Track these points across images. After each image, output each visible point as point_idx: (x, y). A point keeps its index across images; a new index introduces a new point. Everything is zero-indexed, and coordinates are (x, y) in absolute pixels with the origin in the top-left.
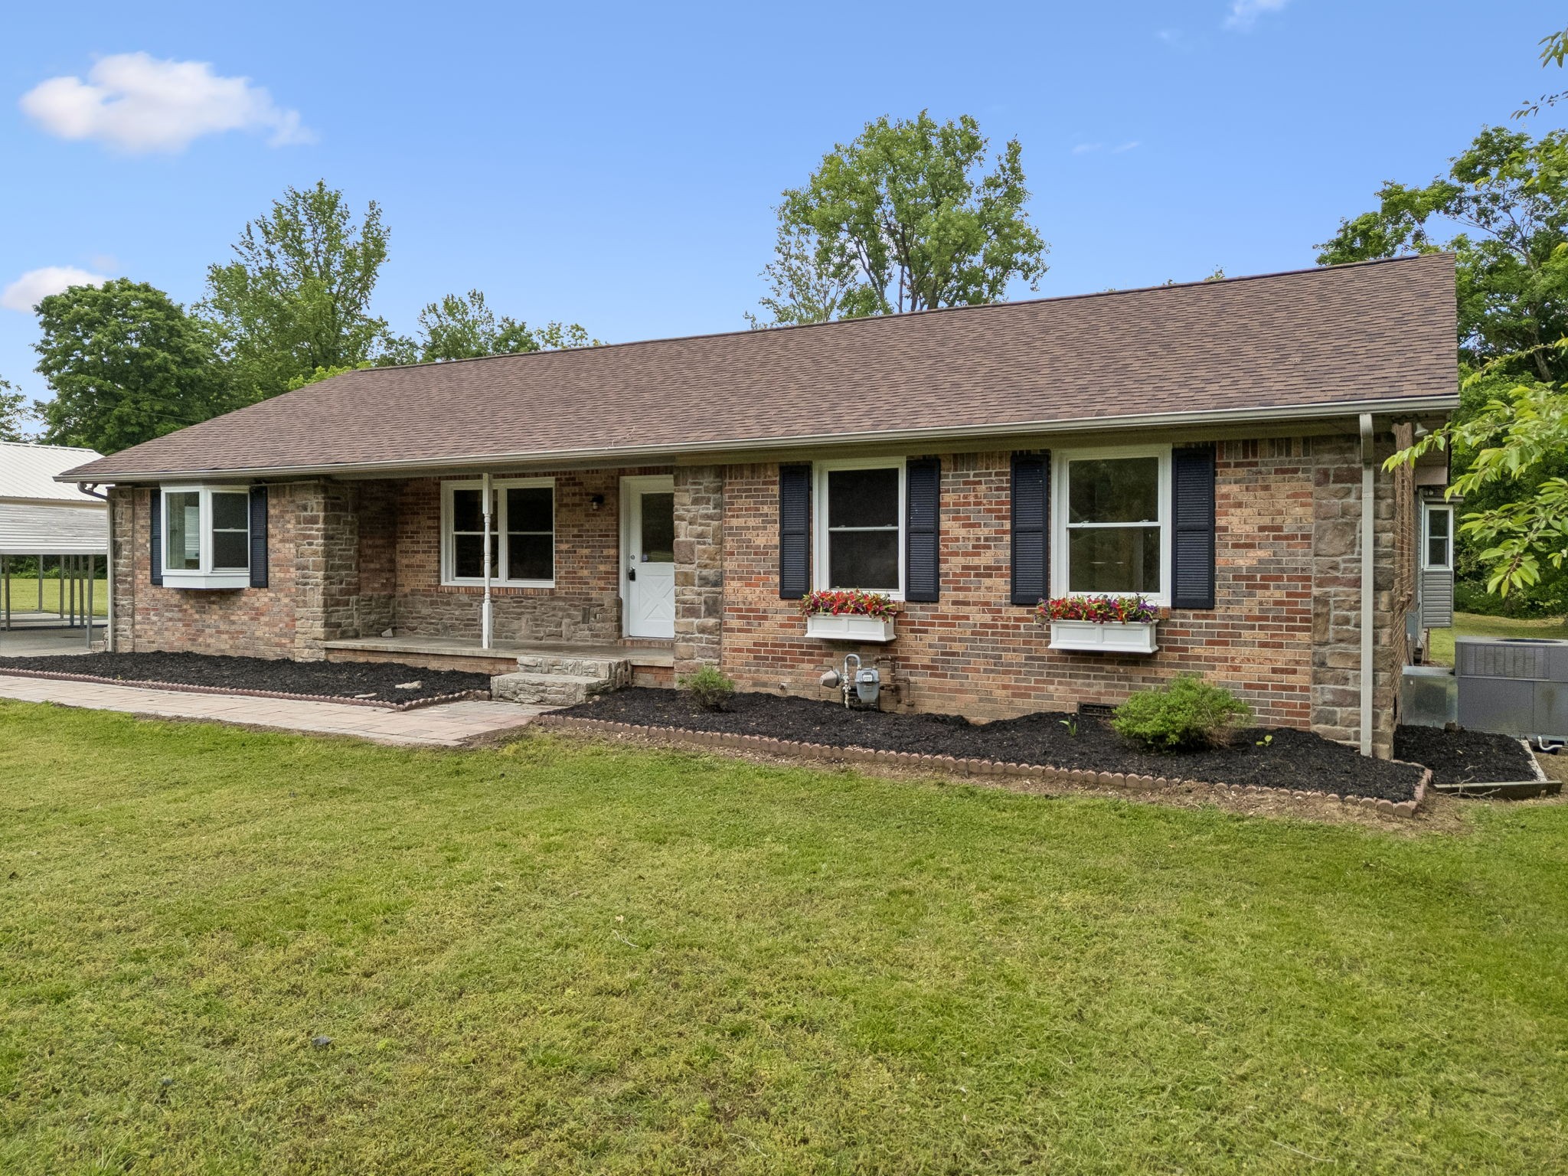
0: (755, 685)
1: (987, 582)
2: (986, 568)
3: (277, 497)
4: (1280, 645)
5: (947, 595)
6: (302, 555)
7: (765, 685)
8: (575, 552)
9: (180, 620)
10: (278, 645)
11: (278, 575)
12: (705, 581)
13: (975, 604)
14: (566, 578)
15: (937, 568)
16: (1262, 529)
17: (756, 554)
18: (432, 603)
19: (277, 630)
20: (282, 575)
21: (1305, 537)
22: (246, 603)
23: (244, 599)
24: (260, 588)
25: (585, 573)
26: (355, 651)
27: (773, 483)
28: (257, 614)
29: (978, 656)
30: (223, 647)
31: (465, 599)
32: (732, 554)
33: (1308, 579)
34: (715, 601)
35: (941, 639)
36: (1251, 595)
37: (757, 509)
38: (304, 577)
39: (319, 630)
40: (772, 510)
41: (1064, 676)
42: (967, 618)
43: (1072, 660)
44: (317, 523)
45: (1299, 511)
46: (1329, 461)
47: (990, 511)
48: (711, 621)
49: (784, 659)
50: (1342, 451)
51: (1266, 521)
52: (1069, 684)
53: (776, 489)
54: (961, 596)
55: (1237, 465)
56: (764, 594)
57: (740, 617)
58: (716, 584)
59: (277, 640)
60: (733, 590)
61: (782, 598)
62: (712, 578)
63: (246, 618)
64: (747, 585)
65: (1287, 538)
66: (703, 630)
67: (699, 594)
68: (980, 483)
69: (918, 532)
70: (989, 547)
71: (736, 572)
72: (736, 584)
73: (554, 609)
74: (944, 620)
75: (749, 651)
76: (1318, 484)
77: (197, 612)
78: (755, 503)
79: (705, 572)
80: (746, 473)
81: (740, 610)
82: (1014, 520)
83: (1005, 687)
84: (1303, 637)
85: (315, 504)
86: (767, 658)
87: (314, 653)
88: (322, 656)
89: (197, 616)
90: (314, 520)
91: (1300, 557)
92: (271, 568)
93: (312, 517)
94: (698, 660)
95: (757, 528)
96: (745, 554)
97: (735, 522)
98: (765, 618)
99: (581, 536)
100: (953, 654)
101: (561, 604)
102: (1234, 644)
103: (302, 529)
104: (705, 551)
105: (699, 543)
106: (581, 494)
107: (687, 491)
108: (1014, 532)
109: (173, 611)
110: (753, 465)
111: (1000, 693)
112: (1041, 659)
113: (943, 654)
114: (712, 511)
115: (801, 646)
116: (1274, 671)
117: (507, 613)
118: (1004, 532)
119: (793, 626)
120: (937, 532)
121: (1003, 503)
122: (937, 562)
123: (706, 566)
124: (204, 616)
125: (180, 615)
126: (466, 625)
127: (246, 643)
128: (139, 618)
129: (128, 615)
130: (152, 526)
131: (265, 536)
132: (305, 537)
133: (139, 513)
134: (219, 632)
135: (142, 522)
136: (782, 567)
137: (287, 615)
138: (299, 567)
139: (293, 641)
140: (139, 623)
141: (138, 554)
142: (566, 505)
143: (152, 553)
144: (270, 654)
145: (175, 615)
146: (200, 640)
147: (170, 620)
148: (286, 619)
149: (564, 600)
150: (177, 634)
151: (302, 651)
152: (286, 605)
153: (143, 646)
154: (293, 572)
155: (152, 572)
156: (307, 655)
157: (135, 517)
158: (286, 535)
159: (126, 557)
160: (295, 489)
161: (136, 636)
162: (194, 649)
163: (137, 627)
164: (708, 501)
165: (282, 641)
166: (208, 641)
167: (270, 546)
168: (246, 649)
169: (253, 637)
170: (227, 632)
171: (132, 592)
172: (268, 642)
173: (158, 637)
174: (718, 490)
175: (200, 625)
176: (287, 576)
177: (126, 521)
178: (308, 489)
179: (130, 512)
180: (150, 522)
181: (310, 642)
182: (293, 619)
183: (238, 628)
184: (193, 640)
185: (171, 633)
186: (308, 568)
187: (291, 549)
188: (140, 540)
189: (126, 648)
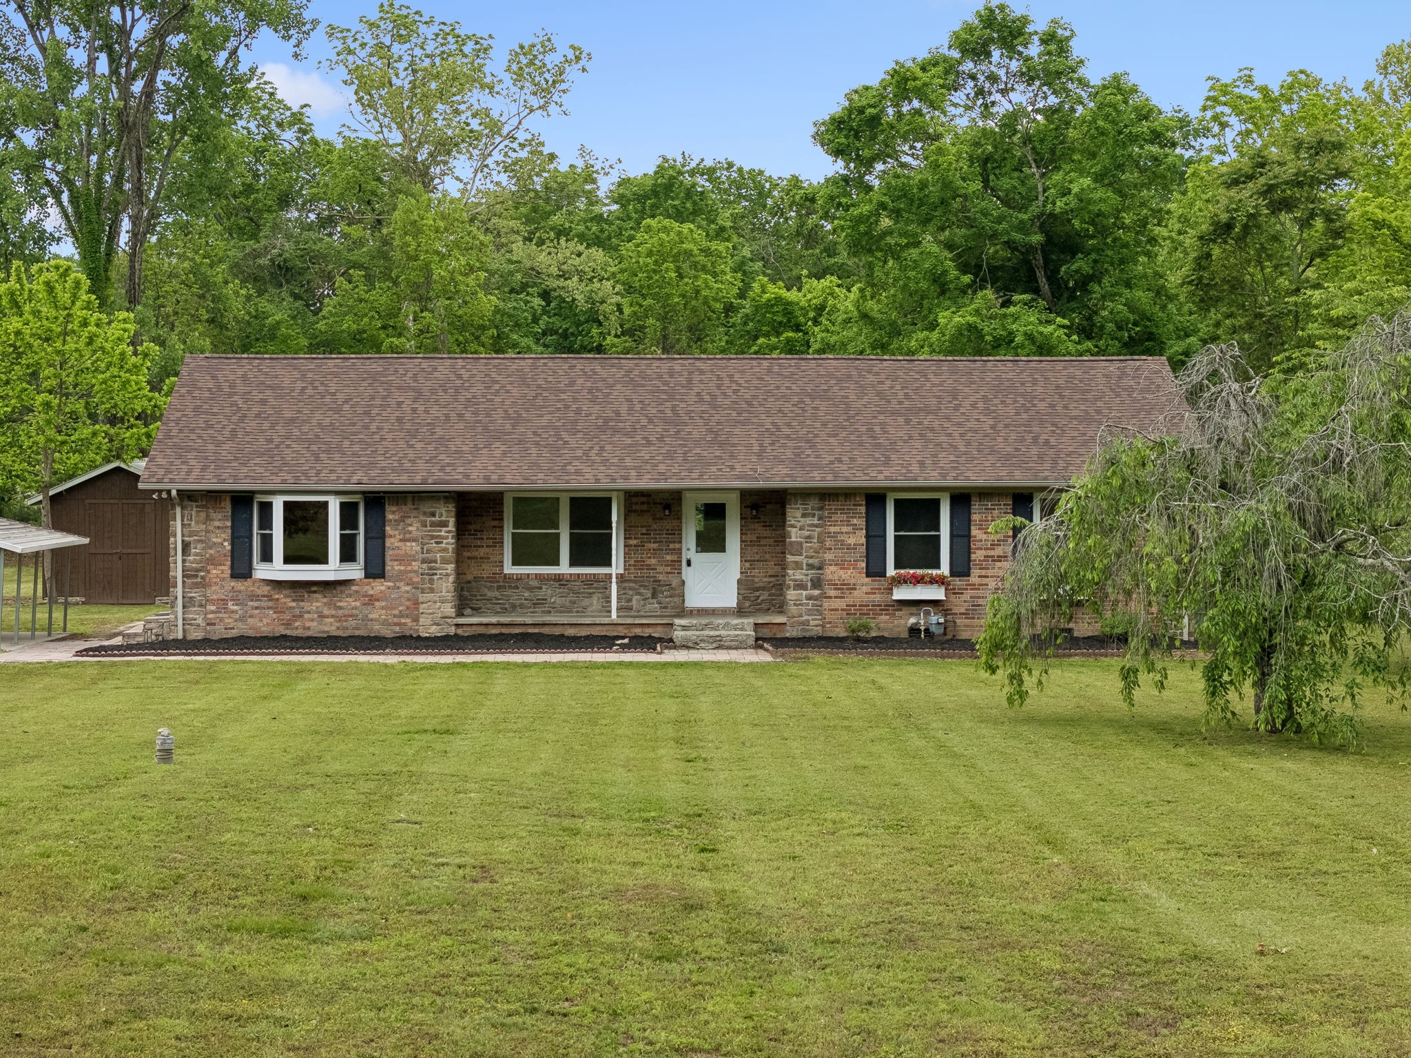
0: (847, 631)
1: (998, 564)
2: (998, 556)
3: (397, 506)
5: (975, 572)
6: (429, 551)
8: (643, 546)
9: (269, 608)
10: (396, 624)
11: (396, 568)
12: (810, 566)
13: (992, 577)
14: (635, 566)
15: (969, 557)
17: (849, 549)
18: (499, 588)
19: (396, 612)
20: (402, 568)
22: (357, 592)
23: (354, 588)
24: (375, 578)
25: (653, 561)
26: (487, 625)
27: (861, 505)
28: (372, 600)
30: (326, 629)
32: (831, 549)
34: (819, 579)
35: (971, 597)
37: (849, 521)
38: (431, 569)
39: (449, 610)
40: (861, 522)
42: (987, 585)
44: (447, 526)
48: (816, 592)
49: (868, 614)
53: (863, 509)
54: (984, 572)
56: (855, 574)
57: (836, 589)
58: (820, 568)
59: (396, 620)
60: (831, 573)
61: (867, 576)
62: (818, 565)
63: (358, 604)
64: (841, 569)
66: (809, 598)
67: (807, 576)
68: (994, 509)
69: (958, 536)
70: (1000, 545)
71: (833, 561)
72: (832, 568)
74: (973, 587)
75: (843, 610)
77: (293, 601)
78: (847, 517)
79: (811, 561)
80: (841, 499)
81: (836, 585)
85: (447, 514)
87: (442, 629)
88: (452, 631)
89: (294, 604)
90: (444, 524)
92: (388, 562)
93: (440, 521)
94: (805, 618)
95: (849, 533)
96: (840, 549)
97: (832, 529)
98: (855, 589)
99: (649, 534)
100: (978, 606)
101: (632, 585)
103: (430, 531)
104: (812, 548)
105: (806, 542)
106: (649, 503)
107: (798, 508)
109: (260, 601)
110: (845, 496)
113: (973, 606)
114: (816, 522)
115: (879, 606)
117: (578, 593)
118: (1009, 536)
119: (873, 594)
120: (969, 536)
122: (969, 553)
123: (812, 557)
124: (302, 604)
125: (270, 604)
126: (534, 604)
127: (357, 624)
128: (213, 608)
129: (201, 606)
130: (233, 527)
131: (382, 537)
132: (432, 537)
133: (213, 515)
134: (322, 616)
135: (217, 524)
136: (867, 557)
137: (409, 600)
138: (424, 561)
139: (416, 620)
140: (213, 612)
141: (212, 552)
142: (635, 511)
143: (232, 551)
144: (387, 633)
145: (264, 604)
146: (297, 624)
147: (257, 608)
148: (408, 603)
149: (635, 582)
150: (265, 621)
151: (428, 628)
152: (407, 592)
153: (219, 632)
154: (415, 565)
155: (232, 567)
156: (434, 631)
157: (208, 518)
158: (407, 536)
159: (197, 554)
160: (421, 499)
161: (208, 624)
162: (288, 632)
163: (210, 616)
164: (814, 516)
165: (403, 621)
166: (307, 625)
167: (387, 544)
168: (357, 629)
169: (366, 619)
170: (333, 616)
171: (204, 585)
172: (385, 623)
173: (240, 624)
174: (821, 509)
175: (297, 612)
176: (409, 568)
177: (197, 523)
178: (438, 499)
179: (203, 515)
180: (229, 524)
181: (438, 620)
182: (417, 603)
183: (346, 612)
184: (288, 625)
185: (257, 620)
186: (436, 562)
187: (415, 547)
188: (214, 540)
189: (197, 635)
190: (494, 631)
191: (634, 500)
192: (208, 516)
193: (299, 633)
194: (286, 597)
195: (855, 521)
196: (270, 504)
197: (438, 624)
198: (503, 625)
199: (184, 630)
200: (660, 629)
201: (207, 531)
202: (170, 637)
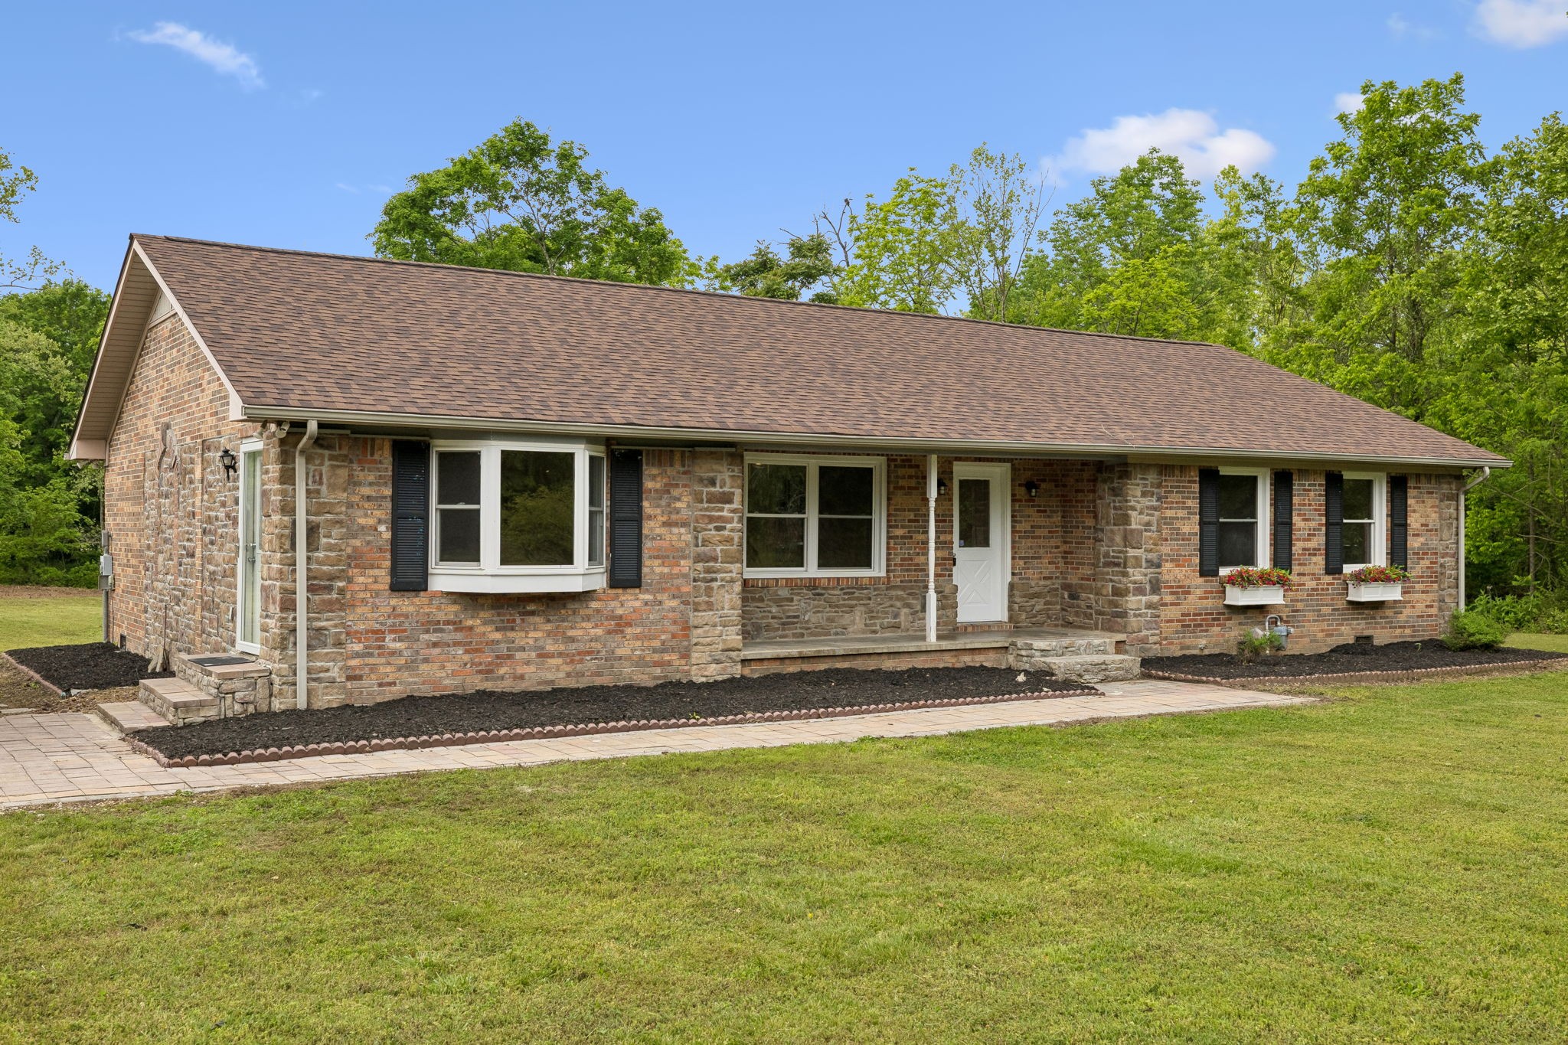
0: (1182, 649)
1: (1314, 559)
2: (1314, 549)
3: (660, 464)
4: (1427, 592)
5: (1296, 568)
6: (705, 542)
7: (1188, 648)
8: (911, 538)
9: (456, 644)
10: (656, 664)
11: (658, 570)
12: (1151, 564)
13: (1309, 574)
14: (901, 565)
15: (1291, 550)
16: (1422, 525)
17: (1183, 540)
19: (657, 644)
20: (666, 570)
21: (1436, 530)
22: (598, 611)
23: (594, 605)
24: (625, 587)
25: (921, 559)
27: (1195, 482)
28: (620, 625)
29: (1309, 611)
30: (550, 676)
31: (784, 593)
32: (1166, 540)
33: (1436, 554)
34: (1158, 580)
35: (1292, 601)
36: (1418, 563)
37: (1184, 503)
38: (708, 571)
39: (733, 637)
40: (1194, 504)
41: (1348, 619)
42: (1304, 585)
43: (1353, 609)
44: (730, 501)
45: (1434, 515)
46: (1445, 489)
47: (1316, 510)
48: (1155, 598)
49: (1201, 625)
50: (1449, 483)
51: (1423, 521)
52: (1350, 625)
53: (1196, 487)
54: (1301, 569)
55: (1415, 488)
56: (1190, 573)
57: (1172, 593)
58: (1158, 565)
59: (656, 657)
60: (1167, 571)
61: (1202, 575)
62: (1156, 561)
63: (599, 631)
64: (1178, 566)
65: (1431, 530)
66: (1148, 605)
67: (1146, 575)
68: (1310, 490)
69: (1281, 523)
70: (1314, 535)
71: (1169, 555)
72: (1169, 565)
73: (891, 599)
75: (1178, 621)
76: (1441, 501)
77: (497, 629)
78: (1183, 498)
79: (1150, 556)
80: (1177, 472)
81: (1172, 587)
82: (1327, 515)
83: (1323, 631)
84: (1435, 585)
85: (729, 481)
86: (1189, 626)
87: (724, 669)
88: (737, 671)
89: (498, 636)
90: (727, 499)
91: (1434, 543)
92: (646, 562)
93: (724, 493)
94: (1144, 633)
95: (1183, 519)
96: (1176, 540)
97: (1169, 513)
98: (1189, 593)
99: (918, 521)
100: (1297, 611)
101: (900, 593)
102: (1414, 592)
103: (707, 509)
104: (1151, 538)
105: (1146, 531)
107: (1138, 485)
108: (1328, 524)
109: (442, 631)
110: (1181, 466)
111: (1320, 635)
112: (1338, 610)
113: (1293, 611)
114: (1155, 503)
115: (1212, 614)
116: (1427, 606)
117: (837, 606)
118: (1322, 525)
119: (1207, 598)
120: (1290, 524)
121: (1320, 505)
122: (1291, 545)
123: (1151, 551)
124: (511, 634)
125: (459, 636)
126: (783, 624)
127: (598, 666)
128: (358, 647)
129: (339, 644)
130: (394, 498)
131: (638, 519)
132: (711, 519)
133: (360, 475)
134: (543, 656)
135: (366, 491)
136: (1201, 550)
137: (675, 623)
138: (698, 559)
139: (686, 655)
140: (357, 655)
141: (357, 543)
142: (902, 488)
143: (394, 541)
144: (644, 678)
145: (447, 637)
146: (502, 671)
147: (435, 645)
148: (674, 628)
149: (903, 589)
150: (449, 667)
151: (705, 670)
152: (673, 610)
153: (370, 692)
154: (685, 565)
155: (394, 571)
156: (713, 673)
157: (352, 483)
158: (674, 517)
159: (328, 547)
160: (694, 456)
161: (349, 678)
162: (489, 686)
163: (354, 663)
164: (1152, 494)
165: (667, 657)
166: (520, 671)
167: (645, 531)
168: (599, 674)
169: (611, 657)
170: (560, 655)
171: (342, 605)
172: (640, 663)
173: (405, 675)
174: (1159, 486)
175: (503, 648)
176: (676, 570)
177: (332, 487)
178: (718, 458)
179: (343, 473)
180: (388, 491)
181: (718, 655)
182: (687, 628)
183: (581, 647)
184: (488, 672)
185: (436, 666)
186: (715, 560)
187: (685, 535)
188: (362, 521)
189: (329, 699)
190: (793, 668)
191: (901, 472)
192: (351, 476)
193: (506, 686)
194: (485, 623)
195: (1189, 503)
196: (475, 457)
197: (718, 662)
198: (803, 658)
199: (309, 692)
200: (992, 655)
201: (350, 505)
202: (278, 705)
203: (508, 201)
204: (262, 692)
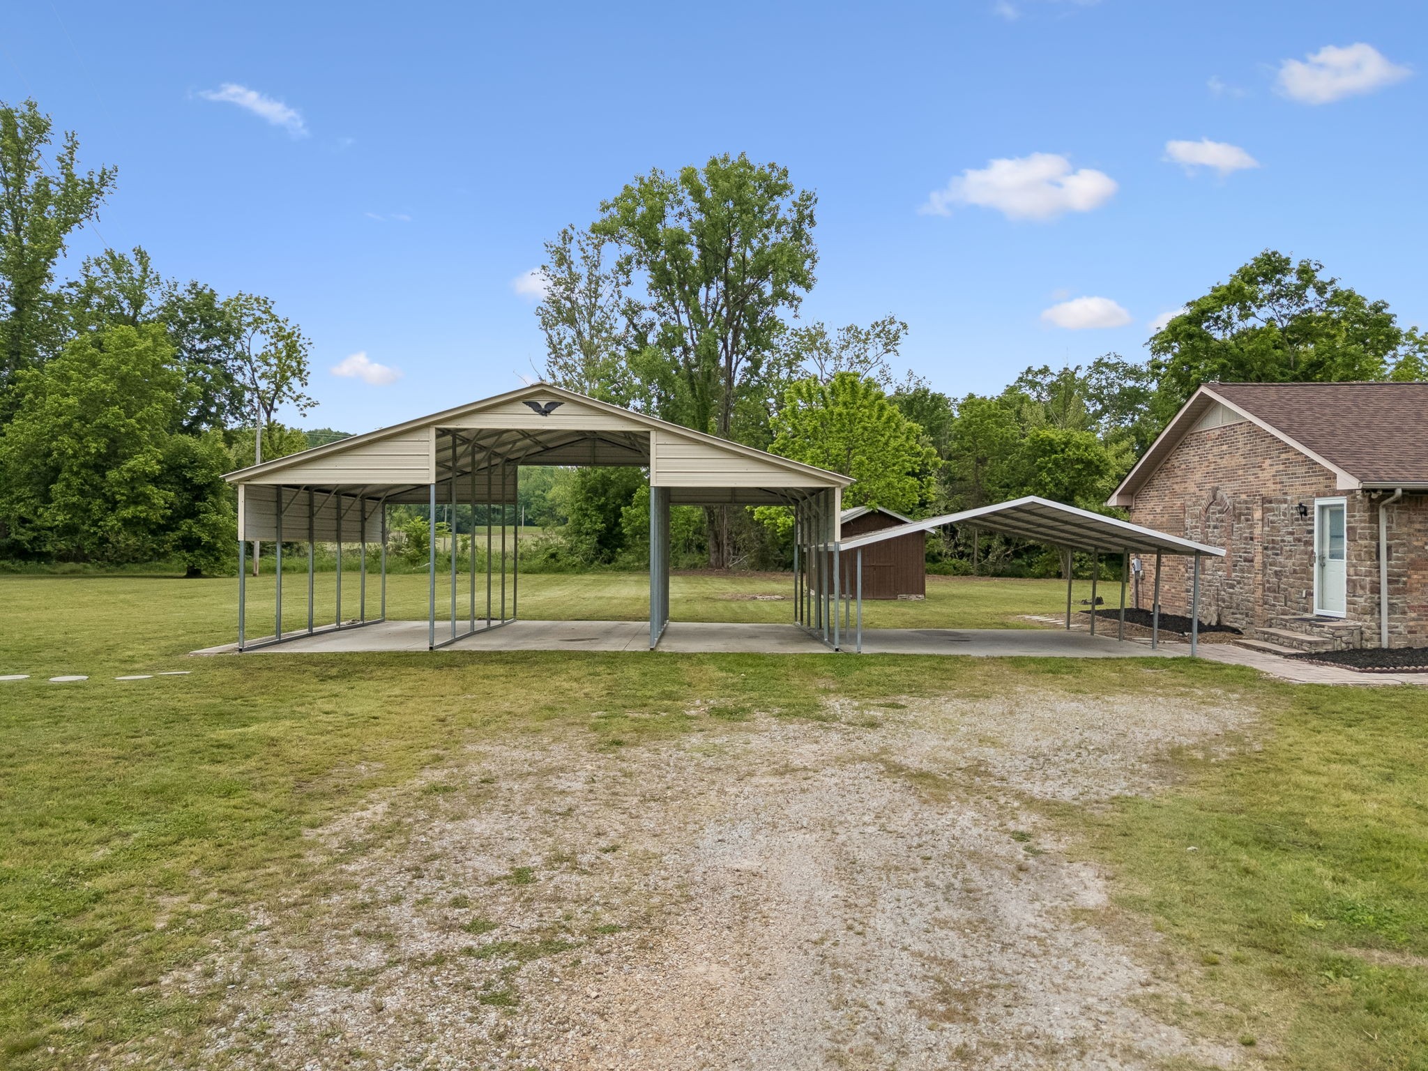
128: (1413, 615)
129: (1404, 613)
133: (1414, 517)
135: (1418, 526)
140: (1414, 619)
141: (1413, 556)
153: (1422, 641)
157: (1411, 522)
159: (1398, 558)
161: (1410, 632)
163: (1412, 624)
171: (1405, 590)
177: (1398, 524)
179: (1405, 517)
188: (1416, 543)
189: (1400, 644)
192: (1409, 518)
199: (1389, 639)
201: (1409, 535)
202: (1369, 646)
203: (1254, 309)
204: (1357, 637)
